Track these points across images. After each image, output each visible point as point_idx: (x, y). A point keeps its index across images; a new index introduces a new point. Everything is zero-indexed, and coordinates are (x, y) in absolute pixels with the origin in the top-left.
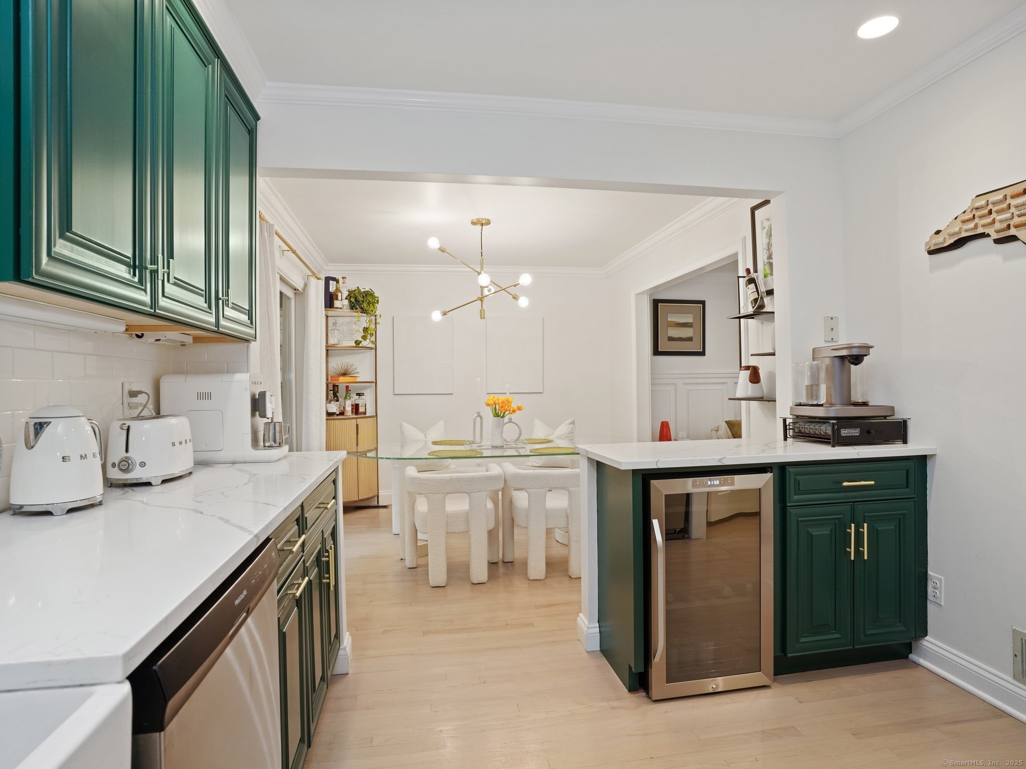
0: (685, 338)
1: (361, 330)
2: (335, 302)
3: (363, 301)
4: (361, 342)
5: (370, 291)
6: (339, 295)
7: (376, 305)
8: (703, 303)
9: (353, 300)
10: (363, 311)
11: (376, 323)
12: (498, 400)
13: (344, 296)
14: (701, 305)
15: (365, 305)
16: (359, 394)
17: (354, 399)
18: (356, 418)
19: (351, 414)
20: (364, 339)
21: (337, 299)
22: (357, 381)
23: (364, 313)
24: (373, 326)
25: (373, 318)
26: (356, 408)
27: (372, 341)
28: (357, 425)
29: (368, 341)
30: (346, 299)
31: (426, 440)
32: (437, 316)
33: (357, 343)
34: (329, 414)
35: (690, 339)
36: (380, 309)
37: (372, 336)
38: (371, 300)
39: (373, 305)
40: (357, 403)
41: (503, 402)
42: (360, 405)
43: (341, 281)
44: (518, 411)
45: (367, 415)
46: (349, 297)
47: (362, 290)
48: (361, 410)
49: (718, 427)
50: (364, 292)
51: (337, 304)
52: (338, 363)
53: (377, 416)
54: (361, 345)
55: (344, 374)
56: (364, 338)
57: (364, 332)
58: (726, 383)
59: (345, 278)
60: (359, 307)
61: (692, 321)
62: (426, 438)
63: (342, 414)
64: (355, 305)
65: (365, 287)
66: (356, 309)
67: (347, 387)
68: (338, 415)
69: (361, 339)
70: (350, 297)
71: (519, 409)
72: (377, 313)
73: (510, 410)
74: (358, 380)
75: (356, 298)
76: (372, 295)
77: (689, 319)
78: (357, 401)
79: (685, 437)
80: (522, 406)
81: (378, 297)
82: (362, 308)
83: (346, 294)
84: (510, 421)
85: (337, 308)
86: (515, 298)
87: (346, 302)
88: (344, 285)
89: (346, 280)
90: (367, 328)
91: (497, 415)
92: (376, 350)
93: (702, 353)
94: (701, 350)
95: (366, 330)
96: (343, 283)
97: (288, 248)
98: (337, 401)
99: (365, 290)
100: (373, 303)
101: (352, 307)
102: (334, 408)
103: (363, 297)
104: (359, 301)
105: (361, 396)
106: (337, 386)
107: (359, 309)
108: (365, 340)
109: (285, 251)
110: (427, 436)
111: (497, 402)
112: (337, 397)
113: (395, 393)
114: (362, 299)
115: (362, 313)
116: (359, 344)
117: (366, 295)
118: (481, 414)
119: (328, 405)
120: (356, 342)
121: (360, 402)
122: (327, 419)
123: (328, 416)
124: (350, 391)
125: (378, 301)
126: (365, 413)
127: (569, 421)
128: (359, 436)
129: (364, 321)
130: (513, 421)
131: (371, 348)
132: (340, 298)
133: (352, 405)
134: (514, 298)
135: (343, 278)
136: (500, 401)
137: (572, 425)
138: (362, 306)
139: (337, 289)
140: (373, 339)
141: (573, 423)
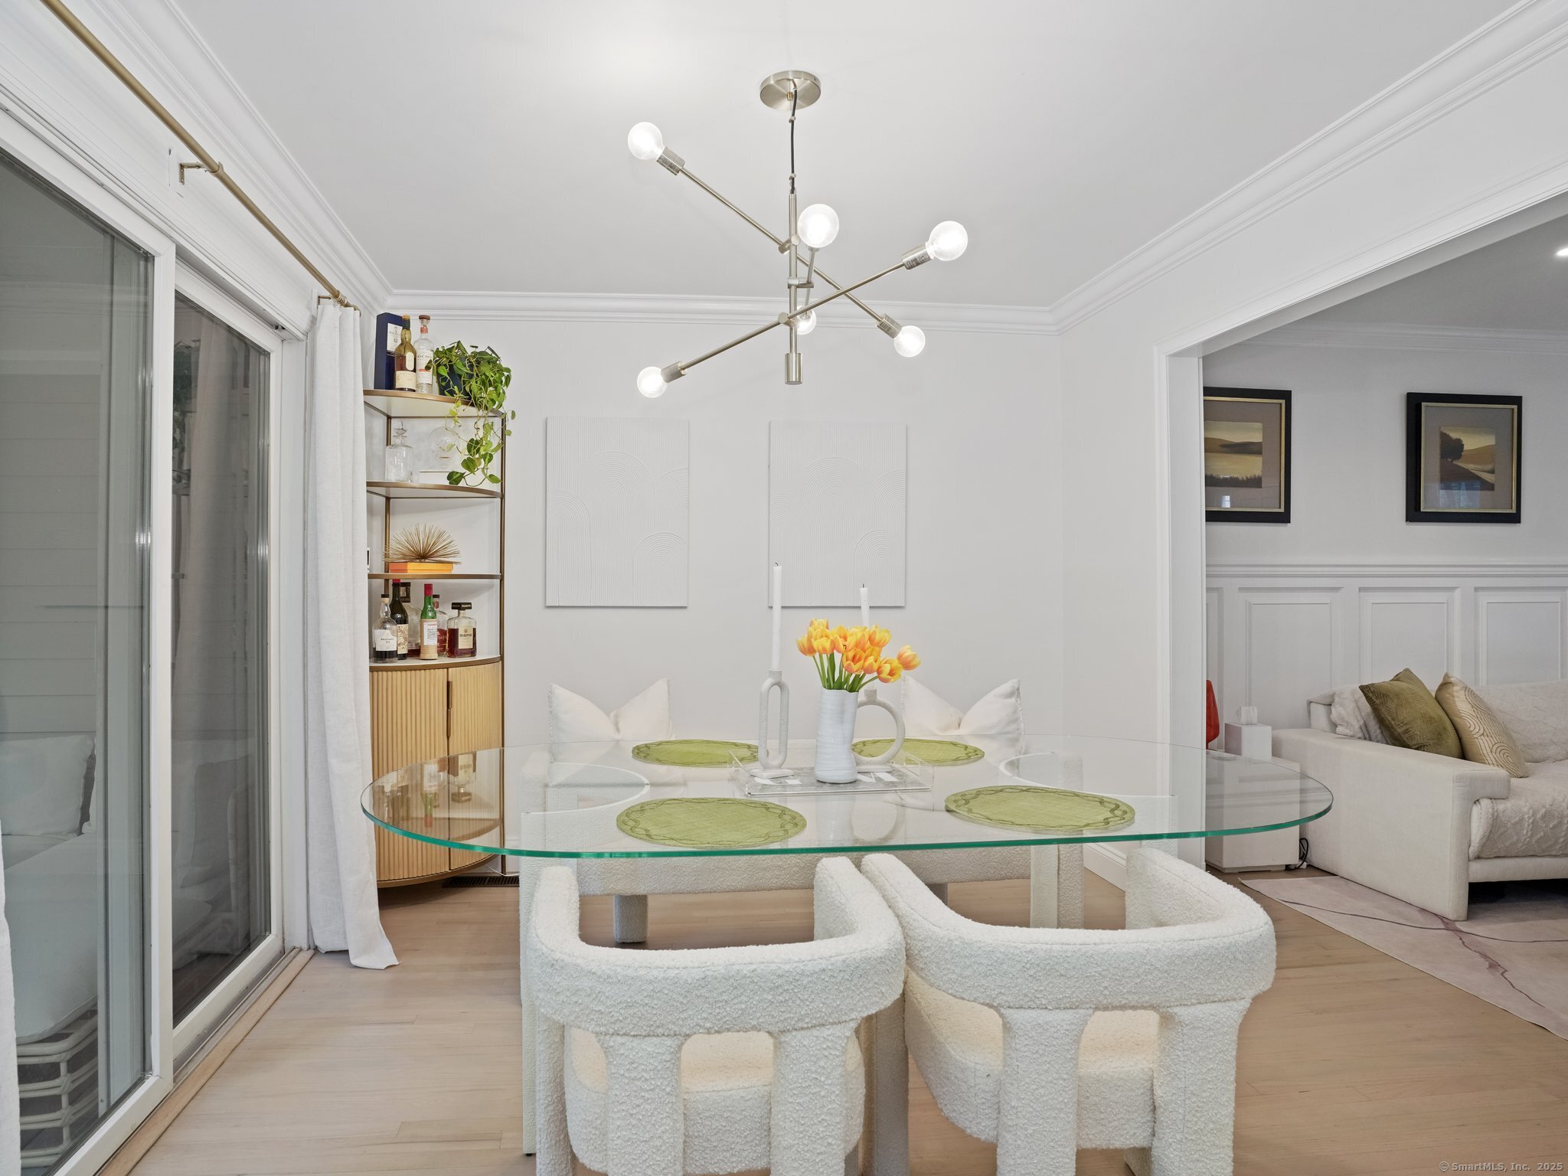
0: (1243, 480)
1: (463, 446)
2: (399, 374)
3: (471, 376)
4: (462, 476)
5: (490, 352)
6: (409, 356)
7: (505, 388)
8: (1286, 395)
9: (444, 372)
10: (470, 400)
11: (504, 434)
12: (845, 639)
13: (422, 363)
14: (1283, 402)
15: (474, 385)
16: (457, 606)
17: (447, 617)
18: (447, 667)
19: (435, 655)
20: (468, 468)
21: (403, 368)
22: (454, 572)
23: (472, 405)
24: (495, 441)
25: (497, 422)
26: (449, 641)
27: (491, 476)
28: (448, 683)
29: (479, 473)
30: (428, 368)
31: (618, 737)
32: (651, 382)
33: (454, 478)
34: (378, 656)
35: (1255, 482)
36: (512, 398)
37: (490, 461)
38: (489, 374)
39: (496, 388)
40: (452, 627)
41: (857, 645)
42: (461, 632)
43: (415, 325)
44: (903, 672)
45: (478, 657)
46: (433, 366)
47: (469, 351)
48: (463, 643)
49: (1333, 696)
50: (475, 354)
51: (403, 379)
52: (408, 529)
53: (502, 658)
54: (462, 484)
55: (423, 556)
56: (469, 464)
57: (469, 451)
58: (1336, 589)
59: (428, 318)
60: (460, 390)
61: (1261, 441)
62: (618, 730)
63: (415, 653)
64: (448, 385)
65: (474, 341)
66: (452, 393)
67: (428, 588)
68: (403, 657)
69: (462, 470)
70: (439, 365)
71: (907, 665)
72: (506, 408)
73: (879, 672)
74: (456, 570)
75: (451, 367)
76: (494, 363)
77: (1253, 434)
78: (452, 622)
79: (1255, 720)
80: (915, 656)
81: (508, 370)
82: (466, 394)
83: (426, 356)
84: (872, 700)
85: (402, 389)
86: (889, 329)
87: (427, 377)
88: (424, 336)
89: (430, 325)
90: (477, 442)
91: (833, 683)
92: (503, 497)
93: (1284, 518)
94: (1282, 510)
95: (473, 446)
96: (422, 331)
97: (195, 160)
98: (404, 621)
99: (478, 350)
100: (495, 381)
101: (444, 389)
102: (391, 639)
103: (471, 366)
104: (460, 376)
105: (464, 609)
106: (407, 585)
107: (459, 395)
108: (472, 471)
109: (191, 166)
110: (621, 725)
111: (841, 642)
112: (403, 612)
113: (548, 604)
114: (466, 370)
115: (466, 404)
116: (458, 481)
117: (478, 362)
118: (784, 679)
119: (377, 632)
120: (449, 478)
121: (462, 625)
122: (372, 669)
123: (376, 662)
124: (436, 596)
125: (508, 378)
126: (472, 652)
127: (1006, 687)
128: (453, 710)
129: (470, 424)
130: (880, 698)
131: (491, 494)
132: (410, 365)
133: (442, 632)
134: (883, 327)
135: (422, 318)
136: (851, 641)
137: (1013, 700)
138: (468, 389)
139: (405, 345)
140: (494, 468)
141: (1015, 693)
